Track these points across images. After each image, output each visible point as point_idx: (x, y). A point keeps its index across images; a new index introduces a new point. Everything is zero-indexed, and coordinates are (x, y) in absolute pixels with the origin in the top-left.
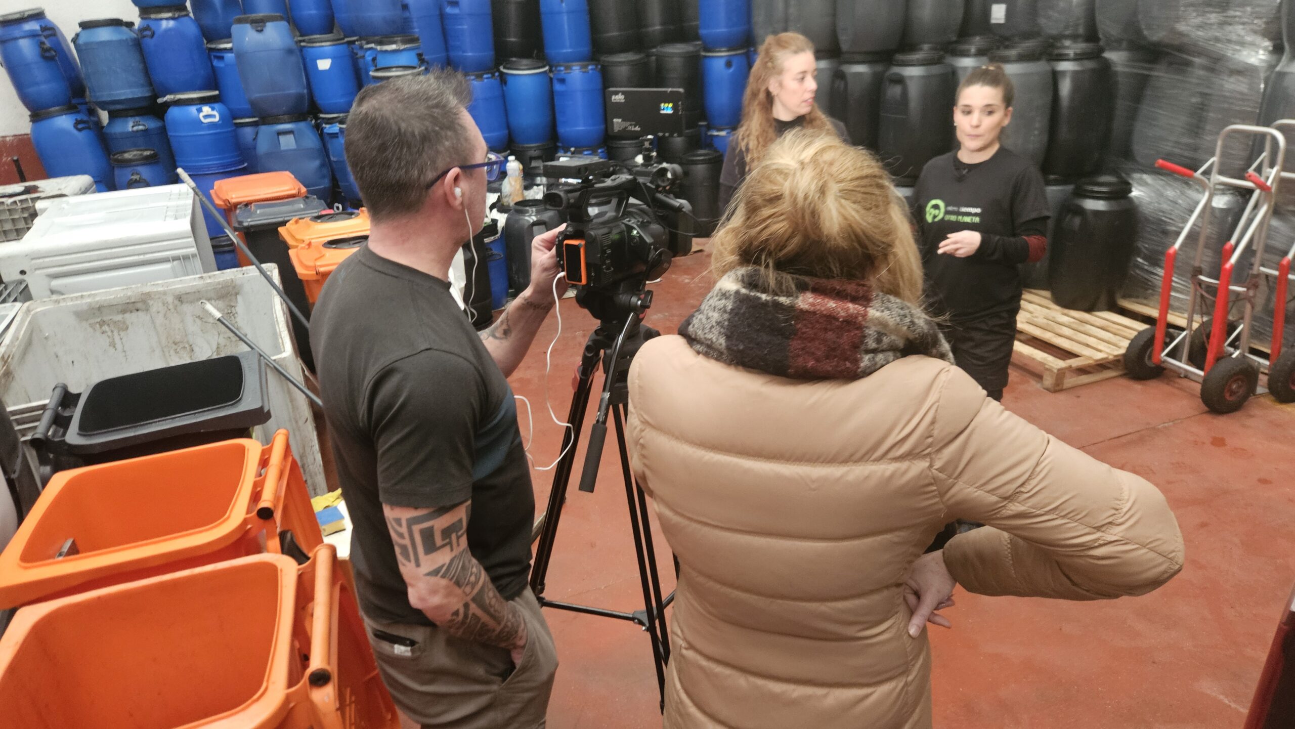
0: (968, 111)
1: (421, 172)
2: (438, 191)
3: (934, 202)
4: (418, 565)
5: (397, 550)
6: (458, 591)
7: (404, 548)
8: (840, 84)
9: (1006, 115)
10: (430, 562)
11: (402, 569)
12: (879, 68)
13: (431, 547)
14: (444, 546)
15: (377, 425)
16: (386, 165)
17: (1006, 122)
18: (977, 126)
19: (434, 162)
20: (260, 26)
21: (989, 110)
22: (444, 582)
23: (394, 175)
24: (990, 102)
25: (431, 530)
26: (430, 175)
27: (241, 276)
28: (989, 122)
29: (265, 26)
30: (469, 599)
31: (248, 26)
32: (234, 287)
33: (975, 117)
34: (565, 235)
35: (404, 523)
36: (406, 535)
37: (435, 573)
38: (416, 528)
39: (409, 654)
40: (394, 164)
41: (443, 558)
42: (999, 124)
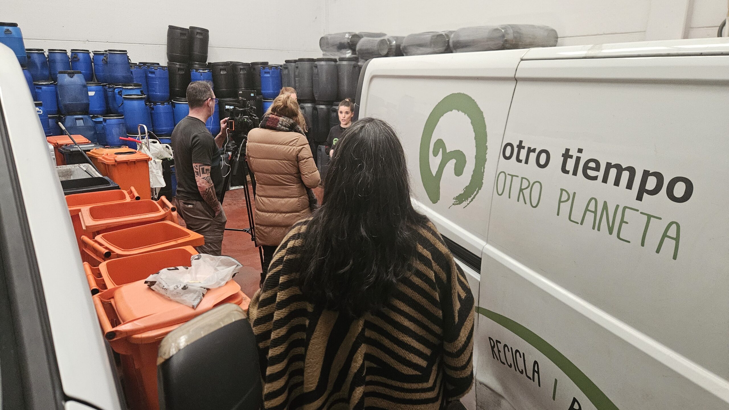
0: (341, 112)
1: (204, 98)
2: (206, 102)
3: (335, 139)
4: (200, 176)
5: (196, 173)
6: (208, 184)
7: (197, 172)
8: (315, 111)
9: (352, 114)
10: (203, 176)
11: (196, 178)
12: (329, 107)
13: (203, 173)
14: (206, 173)
15: (193, 145)
16: (197, 96)
17: (352, 116)
18: (344, 117)
19: (206, 96)
20: (72, 75)
21: (347, 113)
22: (205, 181)
23: (198, 98)
24: (347, 111)
25: (204, 168)
26: (205, 99)
27: (74, 168)
28: (347, 116)
29: (74, 75)
30: (210, 187)
31: (67, 75)
32: (70, 172)
33: (343, 114)
34: (229, 119)
35: (198, 166)
36: (198, 169)
37: (204, 178)
38: (201, 167)
39: (192, 207)
40: (198, 96)
41: (206, 175)
42: (350, 116)
